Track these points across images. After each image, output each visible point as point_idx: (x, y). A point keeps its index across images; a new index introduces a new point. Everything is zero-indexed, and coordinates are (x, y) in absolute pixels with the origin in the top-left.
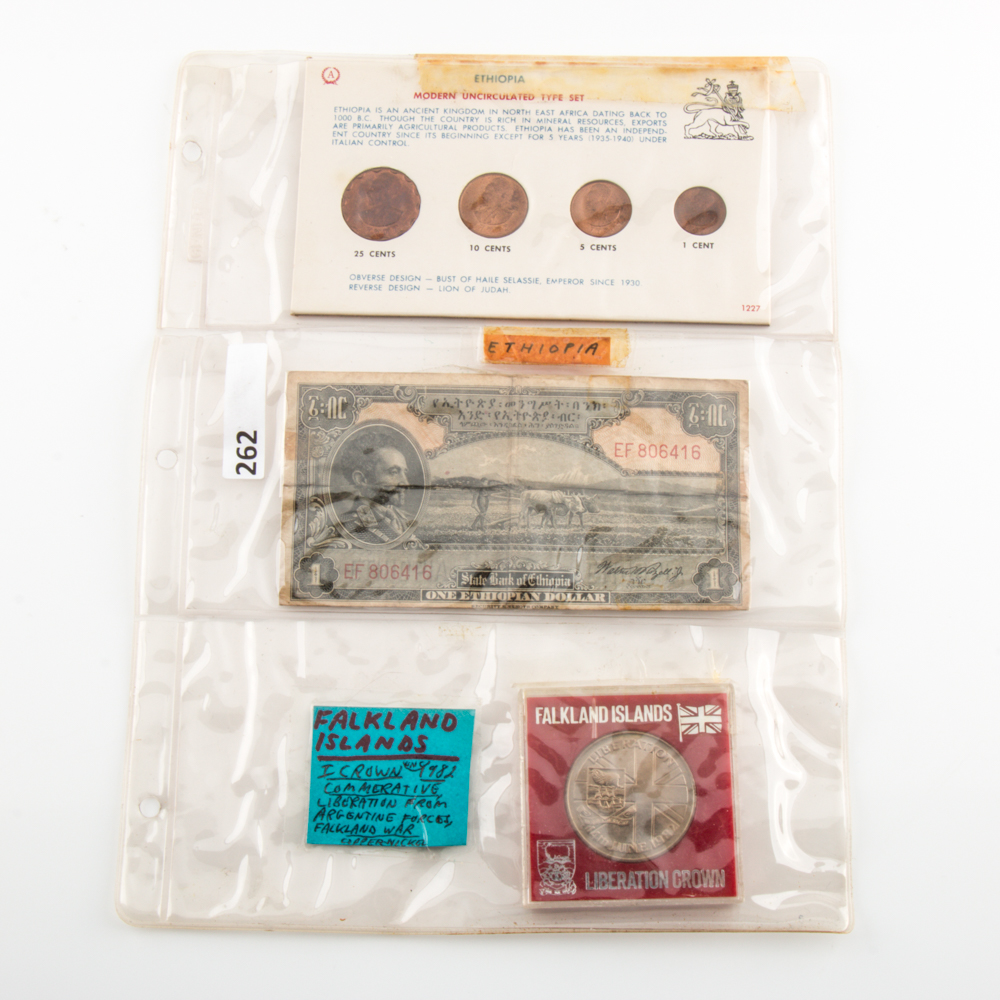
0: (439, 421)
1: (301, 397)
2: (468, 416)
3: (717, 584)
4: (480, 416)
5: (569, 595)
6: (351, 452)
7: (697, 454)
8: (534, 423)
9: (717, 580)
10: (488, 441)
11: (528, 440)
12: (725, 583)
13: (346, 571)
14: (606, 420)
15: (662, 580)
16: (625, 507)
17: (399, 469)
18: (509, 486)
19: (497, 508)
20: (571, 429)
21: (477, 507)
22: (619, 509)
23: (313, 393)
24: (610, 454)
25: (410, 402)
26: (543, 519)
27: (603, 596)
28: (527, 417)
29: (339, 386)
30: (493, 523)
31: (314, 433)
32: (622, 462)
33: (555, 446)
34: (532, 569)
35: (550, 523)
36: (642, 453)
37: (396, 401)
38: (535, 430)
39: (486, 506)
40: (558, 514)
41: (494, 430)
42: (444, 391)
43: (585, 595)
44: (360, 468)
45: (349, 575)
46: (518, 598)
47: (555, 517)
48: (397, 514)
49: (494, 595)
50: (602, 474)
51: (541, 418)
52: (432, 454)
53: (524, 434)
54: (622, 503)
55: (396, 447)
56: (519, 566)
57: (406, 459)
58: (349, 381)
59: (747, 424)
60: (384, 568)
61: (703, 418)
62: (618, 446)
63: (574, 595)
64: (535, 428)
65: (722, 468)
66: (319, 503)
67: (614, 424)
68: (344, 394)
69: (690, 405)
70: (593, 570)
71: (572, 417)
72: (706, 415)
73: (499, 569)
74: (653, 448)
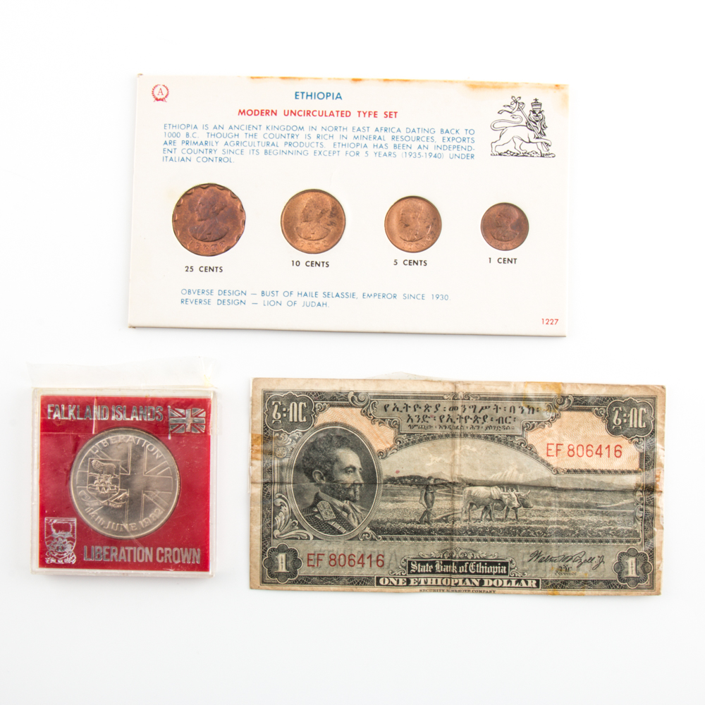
0: (390, 424)
1: (265, 402)
2: (416, 419)
3: (634, 572)
4: (427, 419)
5: (505, 581)
6: (311, 453)
7: (618, 452)
8: (474, 425)
9: (634, 569)
10: (434, 442)
11: (469, 441)
12: (641, 571)
13: (309, 560)
14: (539, 422)
15: (586, 567)
16: (555, 502)
17: (354, 469)
18: (454, 484)
19: (442, 504)
20: (508, 431)
21: (424, 503)
22: (550, 504)
23: (277, 399)
24: (542, 454)
25: (363, 407)
26: (483, 514)
27: (535, 582)
28: (469, 420)
29: (299, 393)
30: (438, 517)
31: (277, 435)
32: (553, 461)
33: (494, 446)
34: (472, 558)
35: (488, 517)
36: (571, 453)
37: (350, 406)
38: (475, 431)
39: (432, 502)
40: (496, 508)
41: (438, 431)
42: (394, 397)
43: (518, 581)
44: (320, 468)
45: (311, 563)
46: (460, 584)
47: (494, 512)
48: (353, 508)
49: (439, 580)
50: (535, 472)
51: (481, 421)
52: (383, 454)
53: (466, 435)
54: (553, 499)
55: (352, 448)
56: (461, 556)
57: (360, 459)
58: (308, 388)
59: (663, 425)
60: (342, 557)
62: (550, 447)
63: (509, 581)
64: (476, 430)
65: (641, 466)
66: (283, 499)
67: (546, 426)
68: (303, 399)
69: (614, 408)
70: (526, 559)
71: (508, 420)
72: (628, 418)
73: (444, 557)
74: (580, 448)
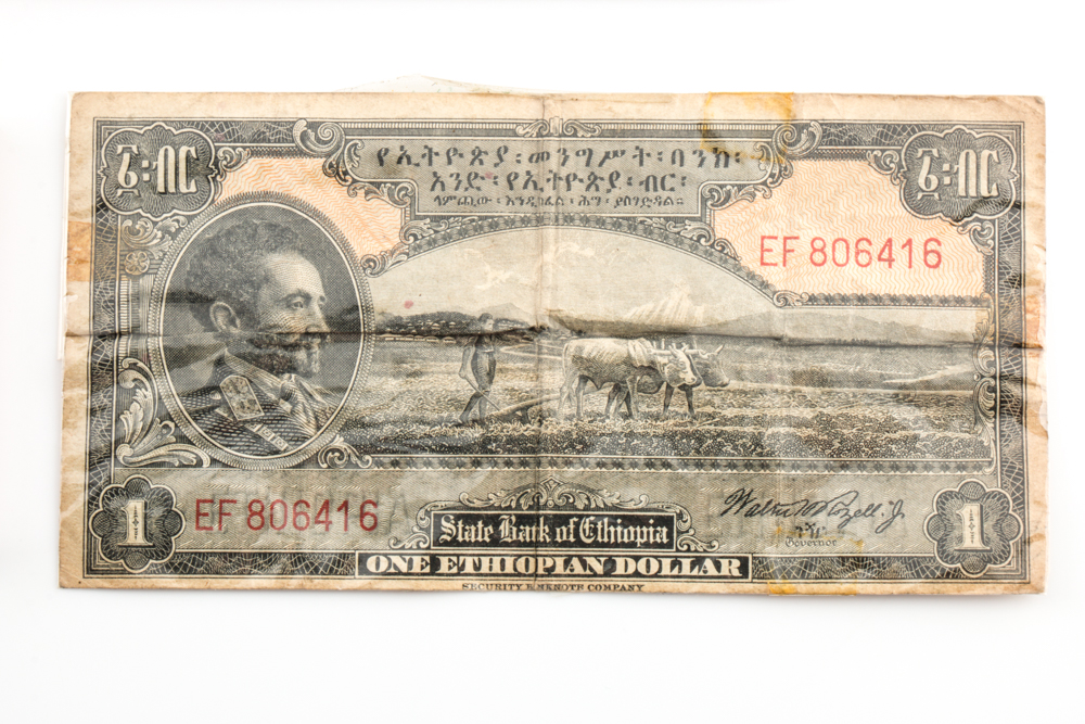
0: (390, 195)
1: (99, 147)
2: (451, 183)
3: (977, 537)
4: (477, 183)
5: (667, 563)
6: (206, 263)
7: (934, 257)
8: (589, 195)
9: (977, 530)
10: (493, 235)
11: (577, 232)
12: (994, 536)
13: (198, 514)
14: (740, 187)
15: (860, 527)
16: (781, 371)
17: (307, 298)
18: (538, 331)
19: (514, 377)
20: (669, 208)
21: (471, 377)
22: (769, 378)
23: (126, 138)
24: (749, 260)
25: (328, 155)
26: (610, 400)
27: (736, 563)
28: (576, 184)
29: (180, 124)
30: (505, 409)
31: (129, 223)
32: (776, 277)
33: (634, 245)
34: (587, 508)
35: (624, 409)
36: (818, 257)
37: (297, 153)
38: (590, 210)
39: (491, 375)
40: (642, 389)
41: (504, 210)
42: (400, 132)
43: (697, 562)
44: (227, 296)
45: (204, 522)
46: (559, 569)
47: (636, 396)
48: (305, 391)
49: (509, 562)
50: (733, 303)
51: (603, 185)
52: (375, 265)
53: (569, 220)
54: (776, 365)
55: (302, 252)
56: (560, 502)
57: (322, 277)
58: (200, 113)
59: (1042, 190)
60: (278, 507)
61: (947, 180)
62: (768, 243)
63: (676, 563)
64: (593, 207)
65: (988, 288)
66: (140, 370)
67: (759, 195)
68: (190, 140)
69: (920, 151)
70: (715, 509)
71: (669, 183)
72: (953, 174)
73: (519, 507)
74: (841, 246)
